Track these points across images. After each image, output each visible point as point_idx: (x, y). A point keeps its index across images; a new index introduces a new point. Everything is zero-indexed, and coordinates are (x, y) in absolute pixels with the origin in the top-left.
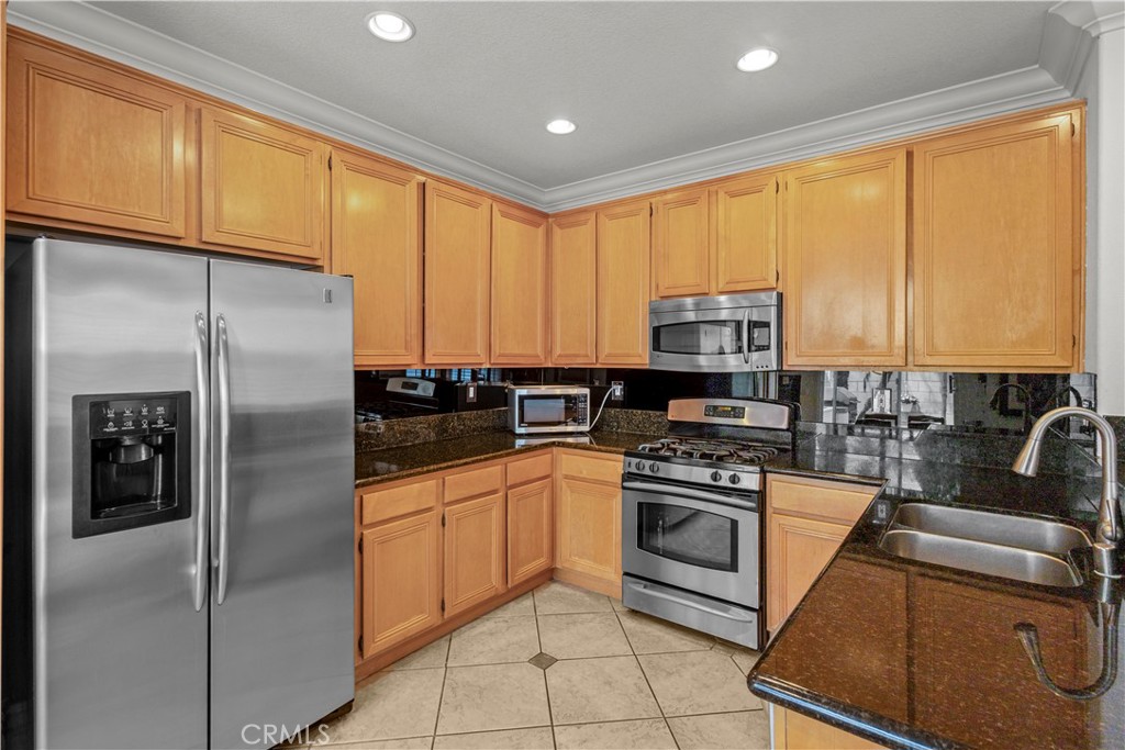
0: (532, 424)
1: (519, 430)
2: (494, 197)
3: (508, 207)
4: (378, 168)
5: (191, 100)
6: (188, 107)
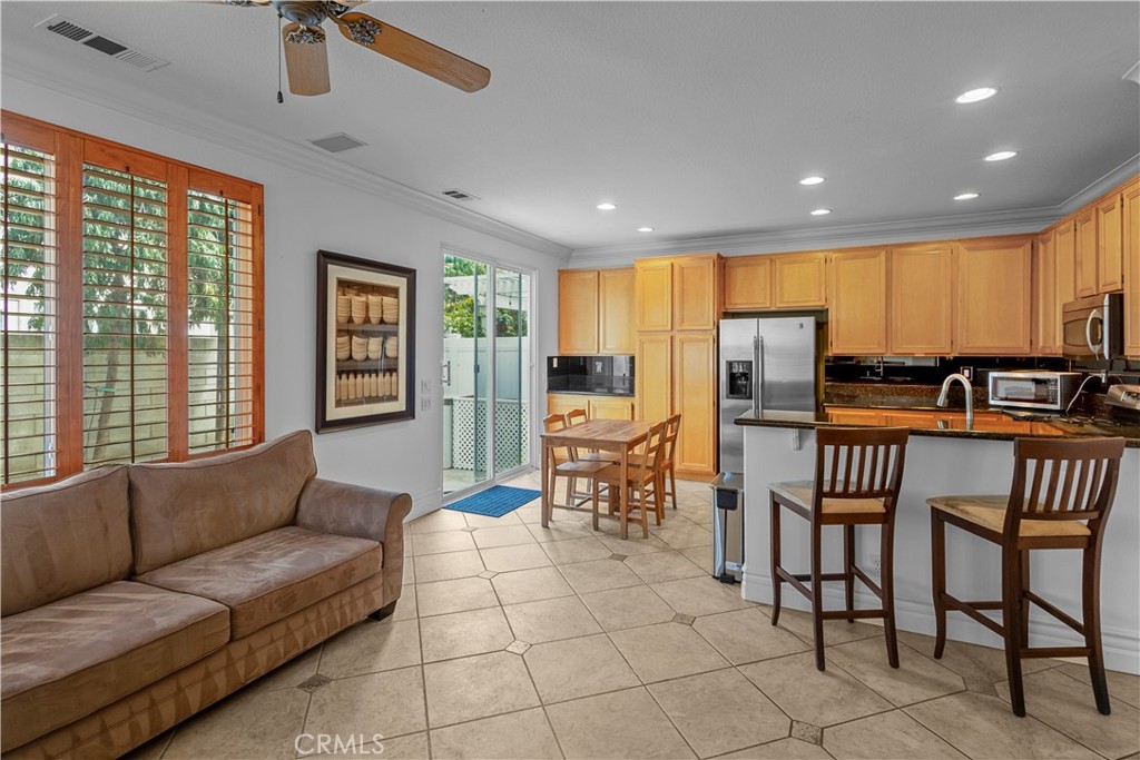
0: (1004, 399)
1: (992, 402)
2: (960, 240)
3: (975, 243)
4: (858, 253)
5: (772, 258)
6: (771, 261)
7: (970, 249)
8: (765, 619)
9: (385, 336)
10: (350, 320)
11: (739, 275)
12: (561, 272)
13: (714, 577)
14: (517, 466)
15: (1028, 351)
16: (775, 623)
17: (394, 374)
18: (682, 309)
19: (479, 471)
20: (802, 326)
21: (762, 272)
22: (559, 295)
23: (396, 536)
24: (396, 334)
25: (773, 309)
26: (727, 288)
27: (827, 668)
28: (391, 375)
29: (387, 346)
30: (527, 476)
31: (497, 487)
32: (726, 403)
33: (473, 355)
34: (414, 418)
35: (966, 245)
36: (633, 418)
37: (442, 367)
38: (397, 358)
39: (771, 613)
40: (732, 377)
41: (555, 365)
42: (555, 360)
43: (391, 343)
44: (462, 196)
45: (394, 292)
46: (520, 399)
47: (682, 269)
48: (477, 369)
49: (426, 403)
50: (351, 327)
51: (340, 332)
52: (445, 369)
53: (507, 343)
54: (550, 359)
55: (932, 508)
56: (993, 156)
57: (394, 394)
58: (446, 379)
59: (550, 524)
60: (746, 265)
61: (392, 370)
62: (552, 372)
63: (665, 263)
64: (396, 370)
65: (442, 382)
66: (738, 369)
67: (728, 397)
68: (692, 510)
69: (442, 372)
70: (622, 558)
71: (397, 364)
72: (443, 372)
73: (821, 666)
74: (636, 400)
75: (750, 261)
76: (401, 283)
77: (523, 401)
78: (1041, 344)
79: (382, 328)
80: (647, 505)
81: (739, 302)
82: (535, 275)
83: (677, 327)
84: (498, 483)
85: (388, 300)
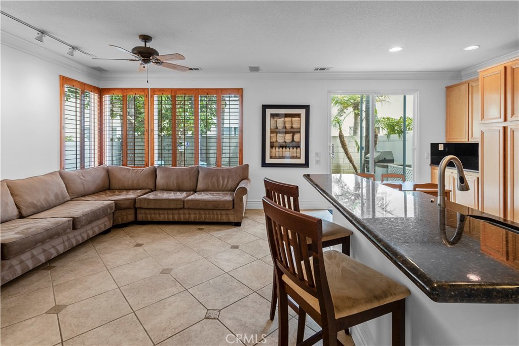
9: (294, 133)
10: (277, 128)
12: (447, 89)
22: (446, 103)
24: (299, 132)
28: (297, 149)
29: (295, 137)
34: (308, 167)
37: (330, 146)
38: (300, 142)
41: (441, 149)
42: (441, 146)
43: (297, 136)
44: (323, 69)
45: (299, 116)
49: (318, 162)
50: (277, 130)
51: (272, 132)
54: (436, 145)
57: (298, 156)
61: (298, 146)
62: (436, 153)
64: (299, 147)
65: (330, 153)
71: (300, 144)
74: (479, 175)
76: (302, 112)
79: (293, 130)
82: (417, 94)
83: (509, 119)
85: (295, 119)
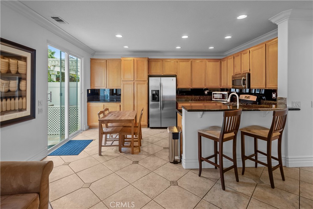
0: (215, 99)
1: (213, 99)
2: (207, 59)
3: (210, 60)
4: (184, 61)
5: (162, 60)
6: (162, 61)
7: (209, 62)
8: (196, 175)
9: (20, 80)
11: (153, 64)
12: (92, 60)
13: (171, 162)
14: (76, 132)
15: (219, 87)
16: (200, 175)
17: (24, 98)
18: (137, 73)
19: (62, 135)
20: (173, 80)
21: (159, 64)
22: (91, 67)
23: (46, 185)
24: (25, 79)
25: (162, 75)
26: (149, 68)
27: (226, 189)
28: (22, 99)
29: (21, 85)
30: (80, 134)
31: (70, 141)
32: (151, 103)
33: (59, 89)
34: (35, 118)
35: (208, 60)
36: (120, 110)
37: (47, 94)
38: (26, 91)
39: (198, 172)
40: (153, 95)
41: (90, 92)
42: (90, 91)
43: (23, 83)
44: (61, 21)
45: (25, 59)
46: (77, 105)
47: (137, 61)
48: (61, 94)
49: (40, 111)
52: (49, 95)
53: (73, 84)
54: (88, 90)
55: (241, 131)
56: (227, 37)
57: (24, 108)
58: (49, 99)
59: (102, 154)
60: (155, 61)
61: (23, 96)
62: (88, 95)
63: (131, 58)
64: (25, 96)
65: (47, 101)
66: (154, 92)
67: (152, 101)
68: (147, 138)
69: (47, 96)
70: (137, 162)
71: (26, 93)
72: (49, 97)
73: (224, 188)
74: (121, 103)
75: (156, 60)
76: (28, 55)
77: (78, 106)
78: (222, 85)
79: (18, 76)
80: (134, 140)
81: (153, 72)
82: (83, 59)
83: (136, 79)
84: (70, 139)
85: (21, 63)
